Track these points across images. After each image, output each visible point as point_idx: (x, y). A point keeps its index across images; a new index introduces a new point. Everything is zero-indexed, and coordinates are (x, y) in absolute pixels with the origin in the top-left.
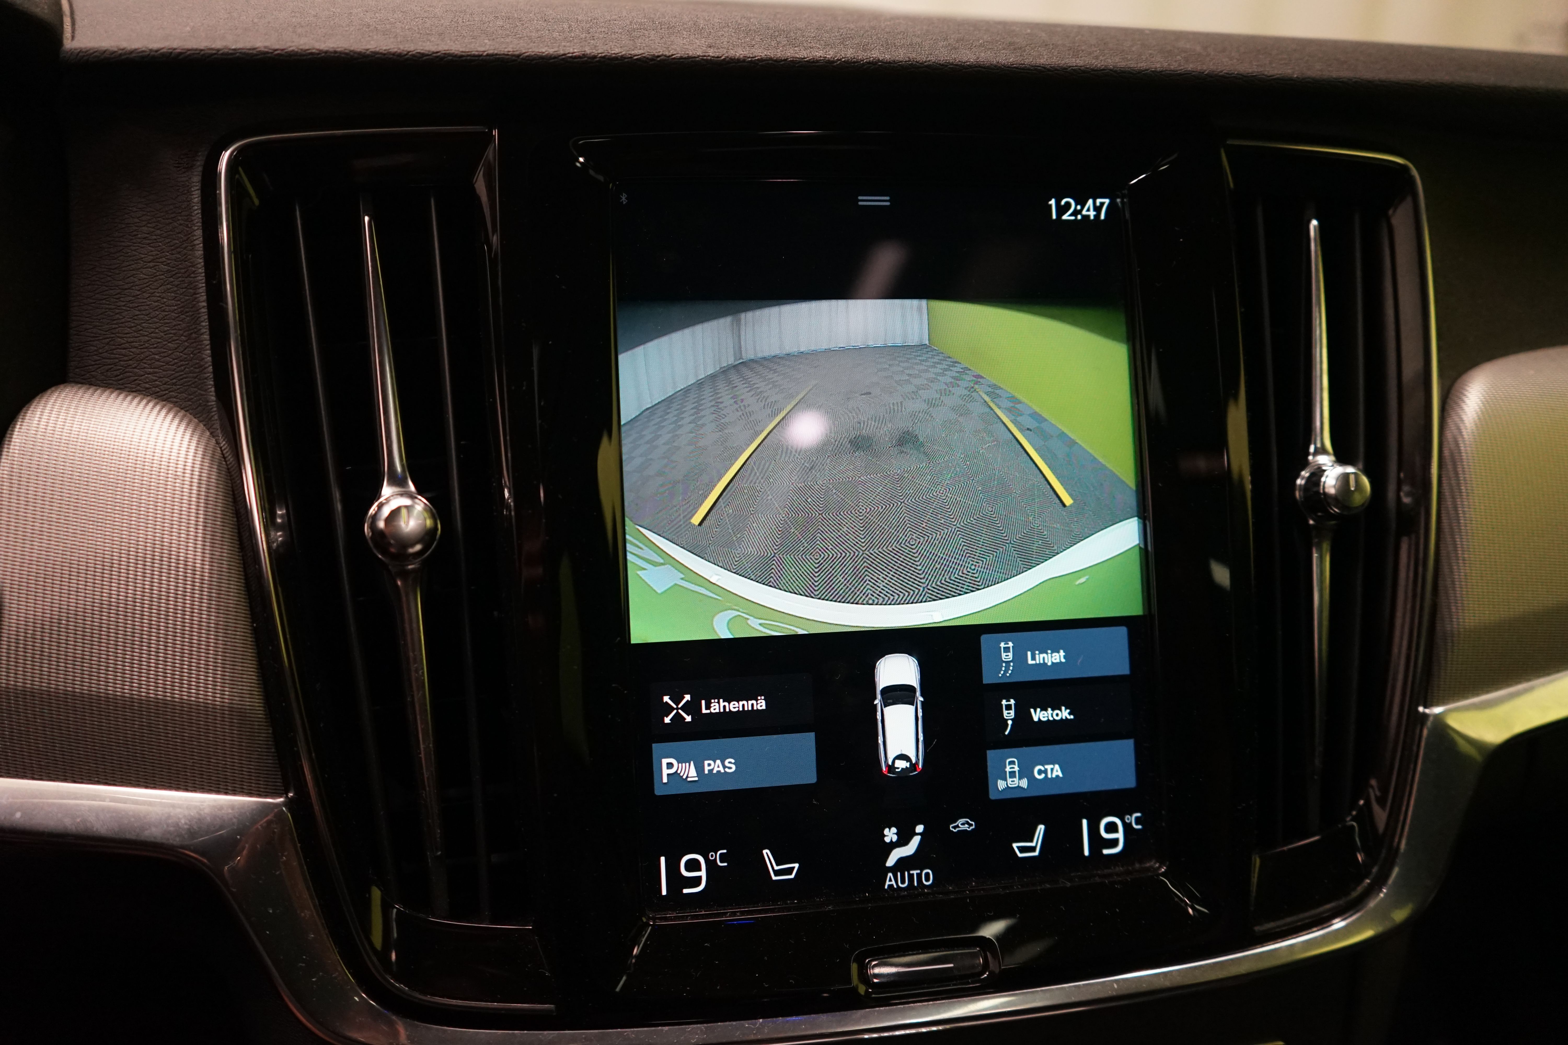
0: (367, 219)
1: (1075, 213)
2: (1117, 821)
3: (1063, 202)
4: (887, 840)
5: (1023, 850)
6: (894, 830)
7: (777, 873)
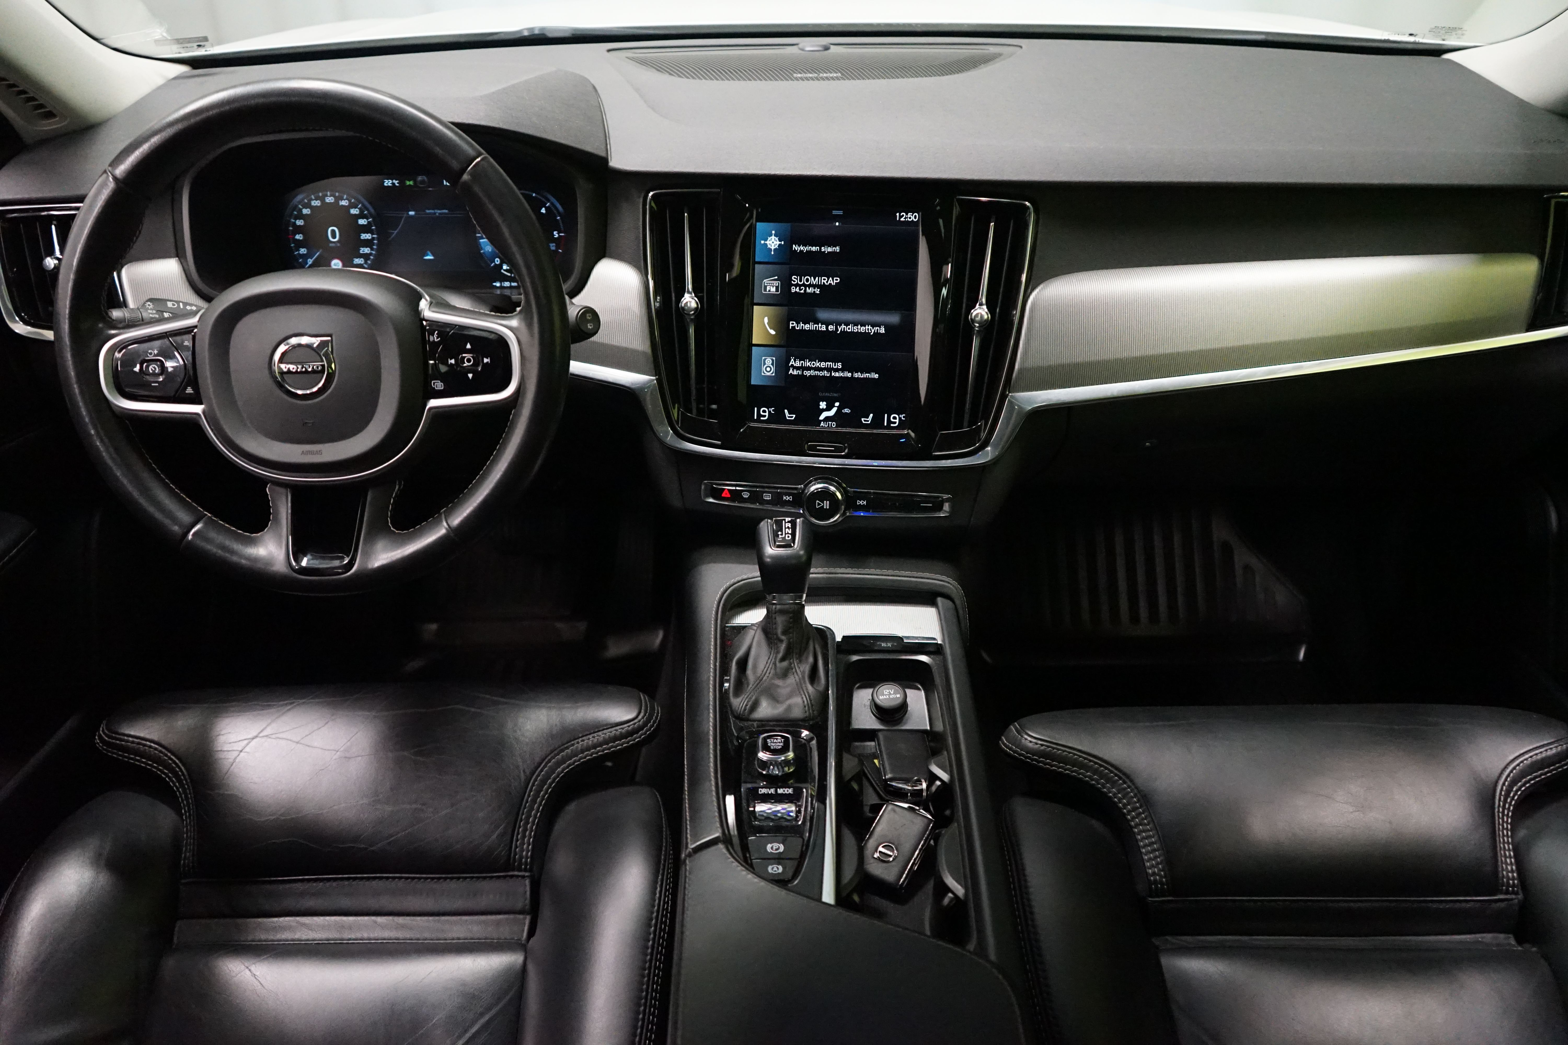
0: (686, 214)
1: (905, 218)
2: (897, 416)
3: (902, 214)
4: (821, 407)
5: (865, 421)
6: (825, 403)
7: (789, 417)
